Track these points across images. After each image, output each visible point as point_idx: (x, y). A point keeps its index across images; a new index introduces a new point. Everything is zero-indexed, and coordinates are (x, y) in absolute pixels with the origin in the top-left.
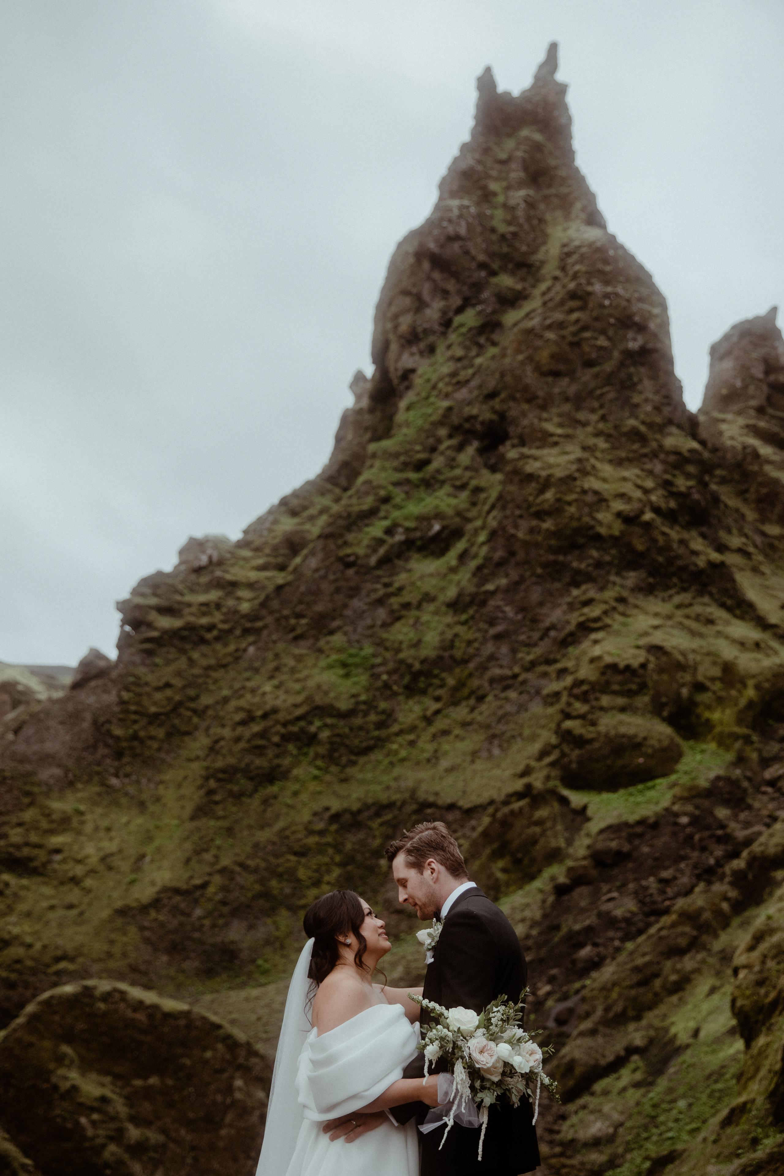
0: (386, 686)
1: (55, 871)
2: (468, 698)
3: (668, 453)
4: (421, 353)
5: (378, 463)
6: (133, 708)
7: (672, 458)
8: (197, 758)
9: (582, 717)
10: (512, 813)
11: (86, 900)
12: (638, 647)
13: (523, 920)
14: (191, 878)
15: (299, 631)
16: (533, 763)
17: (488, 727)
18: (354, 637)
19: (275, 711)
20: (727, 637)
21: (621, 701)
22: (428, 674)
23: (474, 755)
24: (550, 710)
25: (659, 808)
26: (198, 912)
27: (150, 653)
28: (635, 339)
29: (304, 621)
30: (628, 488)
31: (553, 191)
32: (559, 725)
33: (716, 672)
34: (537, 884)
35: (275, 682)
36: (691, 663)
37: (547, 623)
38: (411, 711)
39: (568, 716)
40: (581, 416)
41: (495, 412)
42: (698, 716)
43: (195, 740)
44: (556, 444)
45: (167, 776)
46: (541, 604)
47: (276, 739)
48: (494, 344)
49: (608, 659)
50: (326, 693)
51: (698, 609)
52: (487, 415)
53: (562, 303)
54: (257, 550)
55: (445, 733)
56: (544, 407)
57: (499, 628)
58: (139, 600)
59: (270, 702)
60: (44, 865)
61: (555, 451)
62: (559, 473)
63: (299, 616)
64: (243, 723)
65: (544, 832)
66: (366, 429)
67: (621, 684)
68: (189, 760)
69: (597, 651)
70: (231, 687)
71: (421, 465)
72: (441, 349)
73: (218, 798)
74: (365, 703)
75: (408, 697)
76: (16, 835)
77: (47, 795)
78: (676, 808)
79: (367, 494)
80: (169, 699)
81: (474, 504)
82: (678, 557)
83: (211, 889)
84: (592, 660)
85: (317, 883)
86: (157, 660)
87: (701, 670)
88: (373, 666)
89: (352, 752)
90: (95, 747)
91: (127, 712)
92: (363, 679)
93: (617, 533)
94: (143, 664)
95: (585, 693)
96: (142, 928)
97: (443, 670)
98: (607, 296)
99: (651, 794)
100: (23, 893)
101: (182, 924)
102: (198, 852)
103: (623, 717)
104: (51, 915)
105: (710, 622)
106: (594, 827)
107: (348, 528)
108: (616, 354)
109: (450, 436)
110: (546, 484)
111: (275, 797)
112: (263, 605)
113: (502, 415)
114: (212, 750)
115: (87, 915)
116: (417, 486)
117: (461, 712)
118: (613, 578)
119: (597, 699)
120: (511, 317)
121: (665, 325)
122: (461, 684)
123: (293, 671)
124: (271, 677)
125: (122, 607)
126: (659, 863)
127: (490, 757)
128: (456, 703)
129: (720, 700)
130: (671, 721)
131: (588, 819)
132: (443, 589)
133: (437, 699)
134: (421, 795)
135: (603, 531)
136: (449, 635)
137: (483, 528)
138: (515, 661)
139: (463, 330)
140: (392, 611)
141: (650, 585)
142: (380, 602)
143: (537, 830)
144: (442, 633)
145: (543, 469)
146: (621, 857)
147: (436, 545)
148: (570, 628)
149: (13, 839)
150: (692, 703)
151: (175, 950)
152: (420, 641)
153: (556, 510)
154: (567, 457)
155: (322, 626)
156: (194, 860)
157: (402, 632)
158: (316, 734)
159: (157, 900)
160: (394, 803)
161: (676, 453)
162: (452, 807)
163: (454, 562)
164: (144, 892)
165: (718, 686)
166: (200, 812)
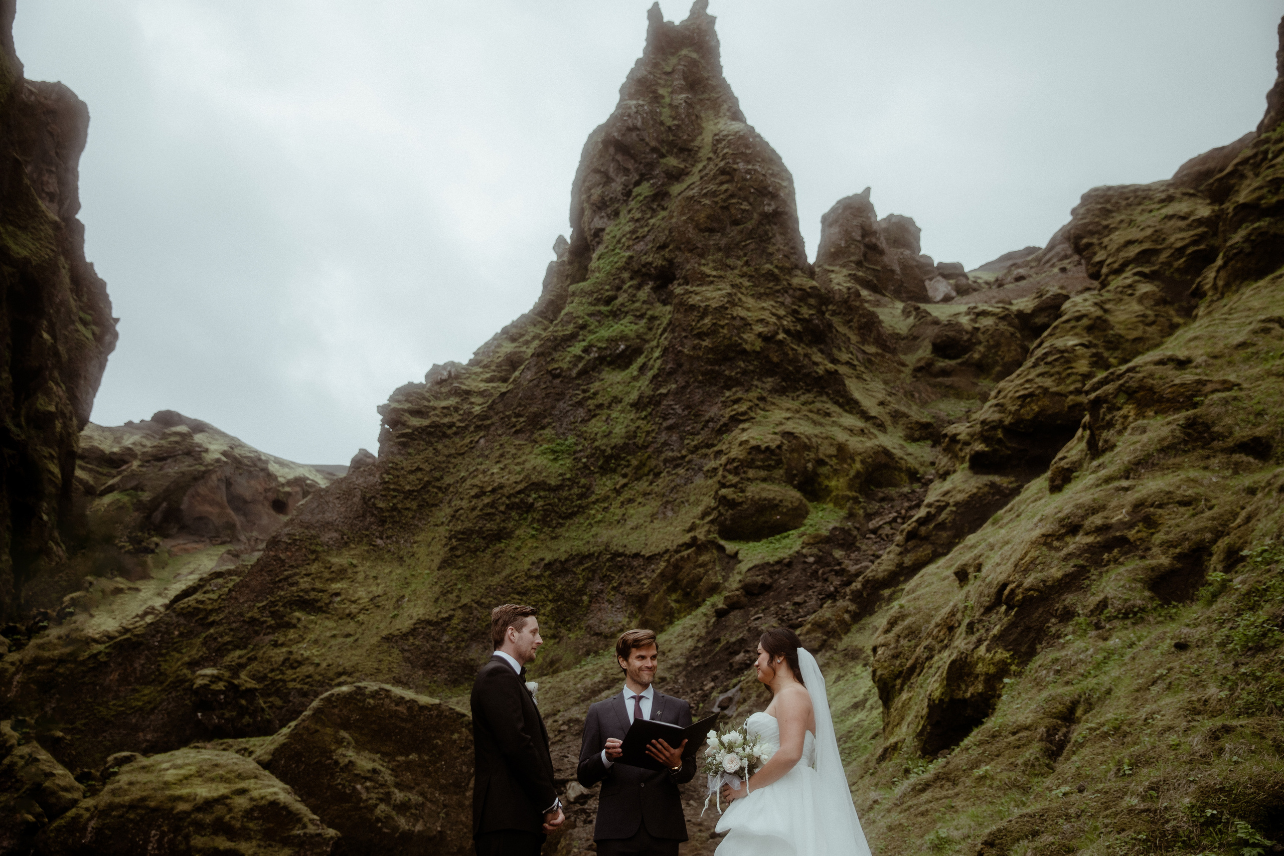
0: (586, 466)
1: (336, 609)
2: (648, 474)
3: (795, 290)
4: (609, 216)
5: (577, 300)
6: (392, 487)
7: (798, 293)
8: (443, 524)
9: (734, 486)
10: (682, 557)
11: (360, 630)
12: (775, 433)
13: (691, 637)
14: (440, 612)
15: (518, 427)
16: (698, 522)
17: (664, 495)
18: (562, 431)
19: (501, 487)
20: (840, 426)
21: (763, 473)
22: (617, 457)
23: (653, 517)
24: (710, 482)
25: (791, 552)
26: (446, 638)
27: (404, 445)
28: (769, 205)
29: (522, 419)
30: (766, 315)
31: (706, 96)
32: (716, 492)
33: (833, 451)
34: (702, 609)
35: (501, 465)
36: (814, 444)
37: (707, 418)
38: (605, 485)
39: (723, 486)
40: (730, 262)
41: (665, 259)
42: (820, 484)
43: (441, 510)
44: (712, 282)
45: (419, 539)
46: (702, 403)
47: (502, 508)
48: (664, 209)
49: (753, 443)
50: (540, 473)
51: (818, 405)
52: (659, 262)
53: (715, 177)
54: (485, 366)
56: (702, 256)
57: (670, 422)
58: (396, 405)
59: (497, 481)
60: (327, 605)
61: (711, 288)
62: (714, 304)
63: (518, 415)
65: (707, 571)
66: (567, 276)
67: (762, 460)
68: (437, 525)
69: (744, 437)
70: (467, 470)
71: (609, 301)
72: (623, 213)
73: (459, 553)
74: (569, 479)
75: (602, 475)
76: (305, 583)
77: (328, 552)
78: (804, 551)
79: (569, 322)
80: (420, 480)
81: (650, 329)
82: (803, 366)
83: (455, 621)
84: (741, 444)
86: (410, 450)
87: (822, 449)
88: (575, 452)
89: (560, 517)
90: (364, 516)
91: (388, 489)
92: (568, 462)
93: (758, 349)
94: (400, 453)
95: (736, 468)
96: (403, 651)
97: (629, 454)
98: (748, 172)
99: (787, 541)
100: (311, 626)
101: (433, 647)
102: (444, 594)
103: (764, 485)
104: (333, 642)
105: (828, 415)
106: (744, 567)
107: (555, 349)
108: (755, 215)
109: (631, 278)
110: (705, 312)
111: (503, 551)
112: (491, 407)
113: (671, 262)
114: (454, 517)
115: (360, 642)
116: (607, 317)
117: (643, 485)
118: (755, 383)
119: (745, 472)
120: (676, 189)
121: (792, 193)
122: (642, 464)
123: (514, 456)
124: (498, 462)
125: (382, 410)
126: (793, 590)
127: (665, 517)
128: (638, 479)
129: (836, 472)
130: (800, 488)
131: (740, 562)
132: (628, 393)
133: (625, 476)
134: (614, 548)
135: (748, 347)
136: (633, 427)
137: (657, 347)
138: (682, 446)
139: (641, 198)
140: (590, 410)
141: (783, 387)
142: (580, 404)
143: (702, 570)
144: (627, 426)
145: (702, 301)
146: (764, 588)
147: (622, 360)
148: (724, 420)
149: (303, 586)
150: (815, 474)
151: (429, 666)
152: (610, 432)
153: (713, 332)
154: (720, 292)
155: (536, 423)
156: (442, 599)
157: (596, 426)
158: (533, 504)
159: (414, 630)
160: (593, 554)
161: (800, 289)
162: (637, 555)
163: (635, 373)
164: (404, 624)
165: (834, 461)
166: (445, 564)
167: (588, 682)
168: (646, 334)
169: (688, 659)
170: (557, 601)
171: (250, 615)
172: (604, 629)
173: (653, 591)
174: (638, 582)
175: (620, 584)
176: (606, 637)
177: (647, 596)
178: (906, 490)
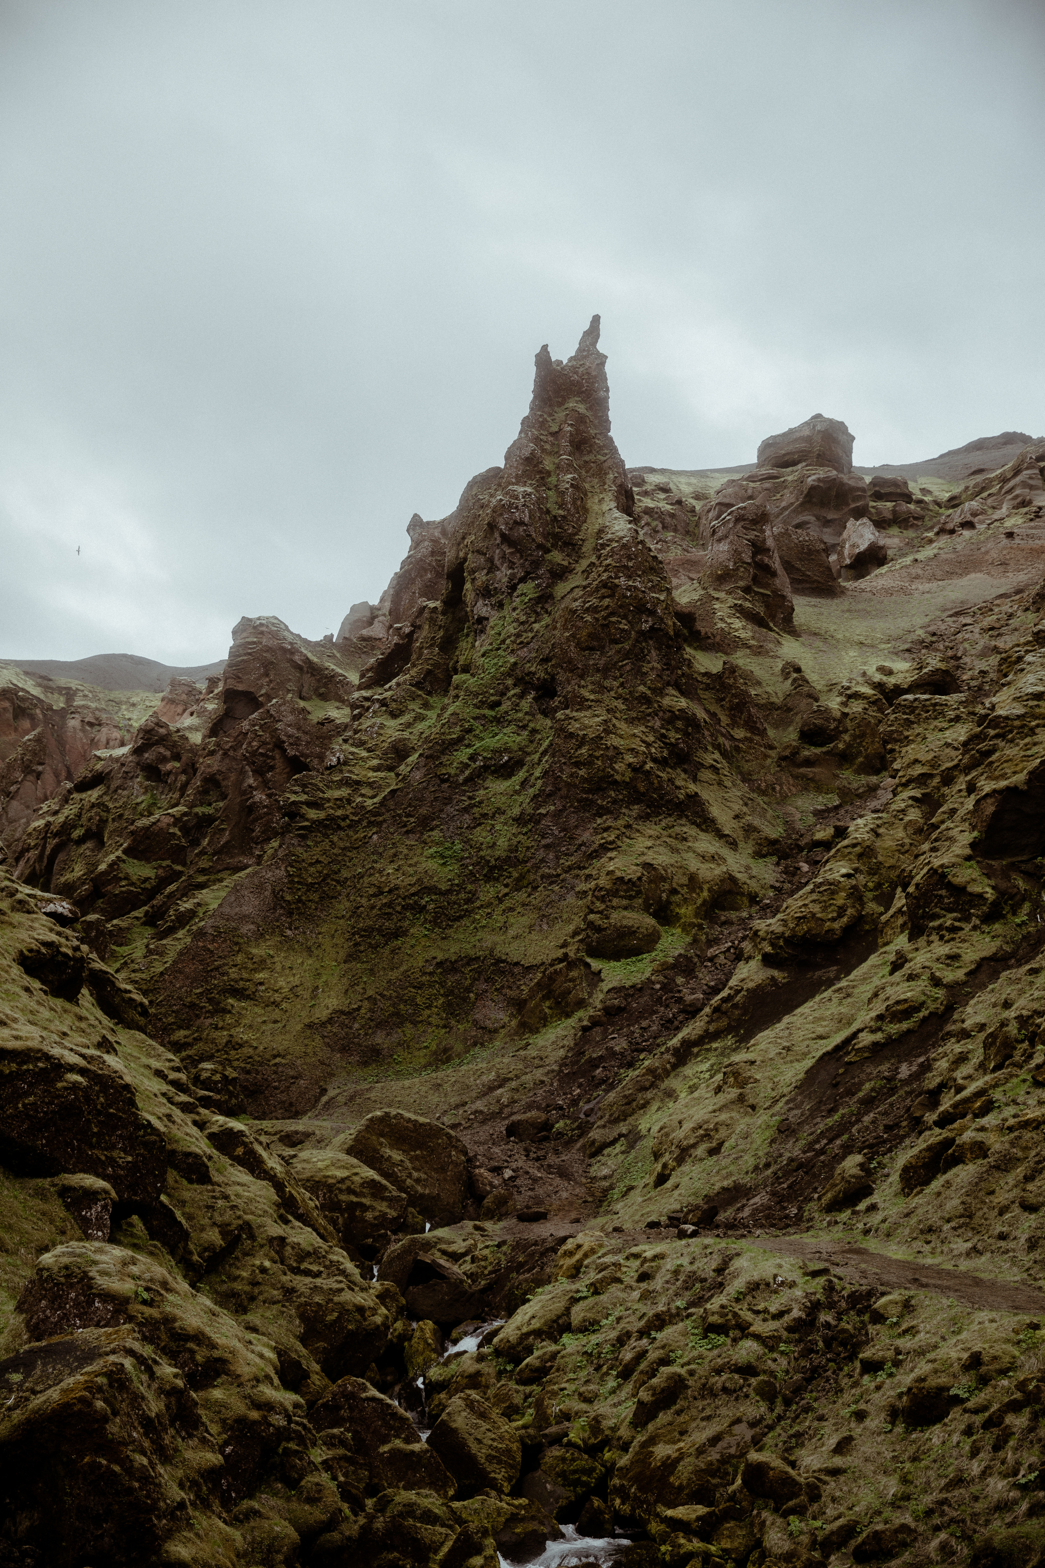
0: (472, 873)
1: (262, 997)
2: (526, 887)
6: (296, 879)
7: (668, 714)
8: (343, 916)
9: (601, 912)
10: (556, 970)
11: (285, 1018)
12: (638, 865)
13: (563, 1047)
14: (350, 1003)
15: (409, 827)
16: (569, 939)
17: (541, 908)
18: (449, 835)
19: (397, 888)
20: (695, 851)
21: (625, 902)
22: (500, 868)
23: (531, 928)
24: (580, 903)
25: (644, 977)
26: (356, 1026)
28: (646, 622)
29: (412, 820)
30: (636, 744)
32: (586, 916)
34: (571, 1022)
35: (396, 865)
36: (669, 874)
37: (580, 841)
38: (488, 892)
39: (592, 912)
40: (607, 683)
41: (548, 673)
42: (671, 911)
43: (340, 903)
44: (590, 707)
45: (324, 929)
46: (576, 827)
47: (398, 908)
48: (548, 614)
49: (618, 874)
50: (432, 877)
51: (677, 829)
52: (542, 674)
55: (511, 909)
56: (582, 677)
57: (548, 841)
59: (394, 881)
60: (254, 993)
61: (589, 713)
62: (591, 733)
63: (409, 815)
64: (374, 895)
65: (575, 986)
67: (626, 891)
68: (338, 918)
69: (611, 866)
70: (363, 866)
71: (493, 706)
72: (507, 609)
73: (362, 948)
74: (457, 885)
75: (487, 883)
76: (233, 973)
77: (248, 944)
78: (653, 977)
80: (320, 872)
81: (532, 742)
82: (667, 792)
83: (363, 1011)
84: (609, 873)
85: (429, 1007)
86: (309, 843)
87: (676, 879)
88: (463, 858)
89: (449, 919)
90: (275, 909)
91: (293, 882)
92: (456, 868)
93: (628, 780)
95: (603, 896)
96: (323, 1037)
97: (510, 867)
98: (629, 588)
99: (639, 965)
100: (244, 1012)
101: (347, 1034)
102: (352, 986)
103: (625, 913)
104: (265, 1027)
105: (685, 839)
106: (605, 986)
107: (443, 752)
108: (633, 634)
109: (515, 686)
110: (582, 742)
111: (399, 948)
112: (383, 803)
113: (553, 677)
114: (355, 912)
115: (288, 1028)
116: (492, 723)
117: (522, 896)
118: (624, 810)
119: (610, 901)
120: (561, 589)
122: (522, 877)
123: (406, 857)
124: (392, 862)
126: (641, 1015)
127: (542, 931)
128: (518, 890)
129: (685, 900)
130: (655, 915)
131: (602, 981)
132: (510, 806)
133: (506, 886)
134: (497, 953)
135: (618, 777)
136: (515, 841)
137: (538, 764)
138: (558, 865)
139: (525, 598)
140: (475, 819)
141: (648, 814)
142: (466, 810)
143: (571, 984)
144: (510, 839)
145: (580, 729)
146: (620, 1010)
147: (506, 771)
148: (595, 846)
149: (233, 976)
150: (669, 902)
151: (344, 1050)
152: (494, 844)
153: (588, 763)
154: (597, 719)
155: (425, 824)
156: (350, 991)
157: (481, 835)
158: (425, 906)
159: (331, 1018)
160: (479, 958)
161: (670, 711)
162: (517, 964)
163: (518, 787)
164: (322, 1014)
165: (686, 890)
166: (351, 957)
167: (485, 1078)
168: (527, 746)
169: (561, 1066)
170: (448, 996)
171: (189, 999)
172: (488, 1024)
173: (531, 997)
174: (518, 988)
175: (503, 987)
176: (490, 1032)
177: (525, 1001)
178: (745, 914)
